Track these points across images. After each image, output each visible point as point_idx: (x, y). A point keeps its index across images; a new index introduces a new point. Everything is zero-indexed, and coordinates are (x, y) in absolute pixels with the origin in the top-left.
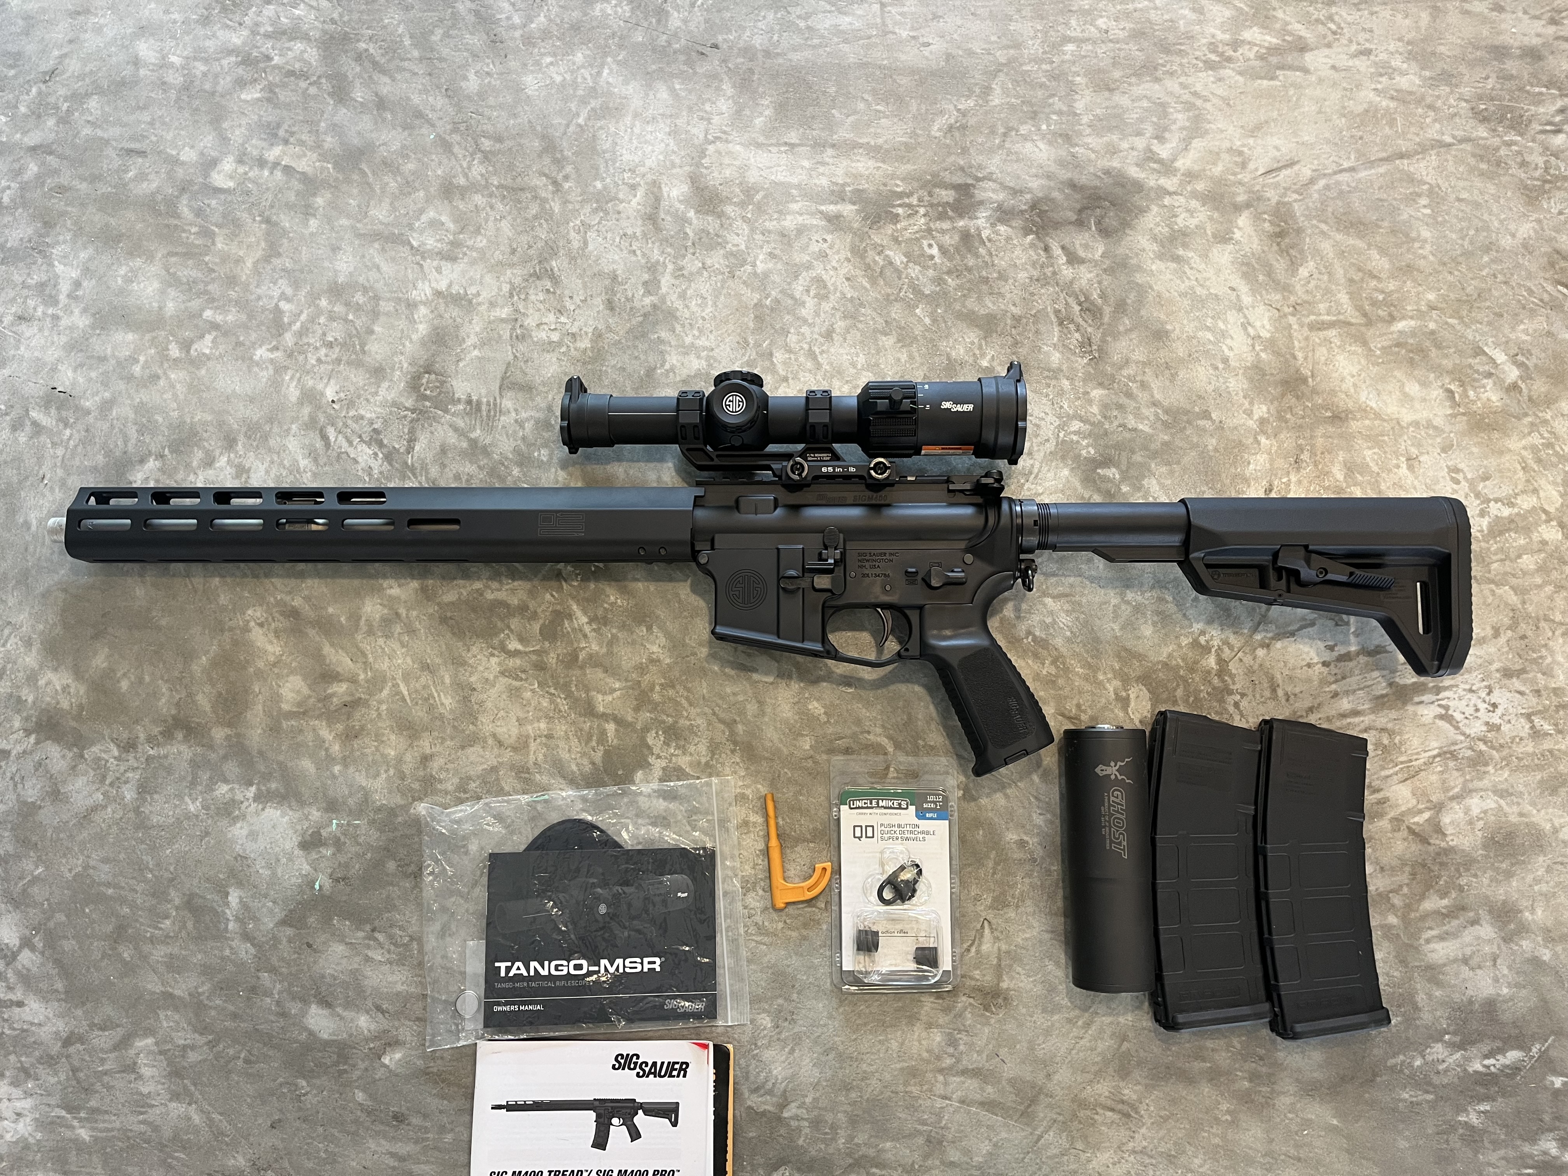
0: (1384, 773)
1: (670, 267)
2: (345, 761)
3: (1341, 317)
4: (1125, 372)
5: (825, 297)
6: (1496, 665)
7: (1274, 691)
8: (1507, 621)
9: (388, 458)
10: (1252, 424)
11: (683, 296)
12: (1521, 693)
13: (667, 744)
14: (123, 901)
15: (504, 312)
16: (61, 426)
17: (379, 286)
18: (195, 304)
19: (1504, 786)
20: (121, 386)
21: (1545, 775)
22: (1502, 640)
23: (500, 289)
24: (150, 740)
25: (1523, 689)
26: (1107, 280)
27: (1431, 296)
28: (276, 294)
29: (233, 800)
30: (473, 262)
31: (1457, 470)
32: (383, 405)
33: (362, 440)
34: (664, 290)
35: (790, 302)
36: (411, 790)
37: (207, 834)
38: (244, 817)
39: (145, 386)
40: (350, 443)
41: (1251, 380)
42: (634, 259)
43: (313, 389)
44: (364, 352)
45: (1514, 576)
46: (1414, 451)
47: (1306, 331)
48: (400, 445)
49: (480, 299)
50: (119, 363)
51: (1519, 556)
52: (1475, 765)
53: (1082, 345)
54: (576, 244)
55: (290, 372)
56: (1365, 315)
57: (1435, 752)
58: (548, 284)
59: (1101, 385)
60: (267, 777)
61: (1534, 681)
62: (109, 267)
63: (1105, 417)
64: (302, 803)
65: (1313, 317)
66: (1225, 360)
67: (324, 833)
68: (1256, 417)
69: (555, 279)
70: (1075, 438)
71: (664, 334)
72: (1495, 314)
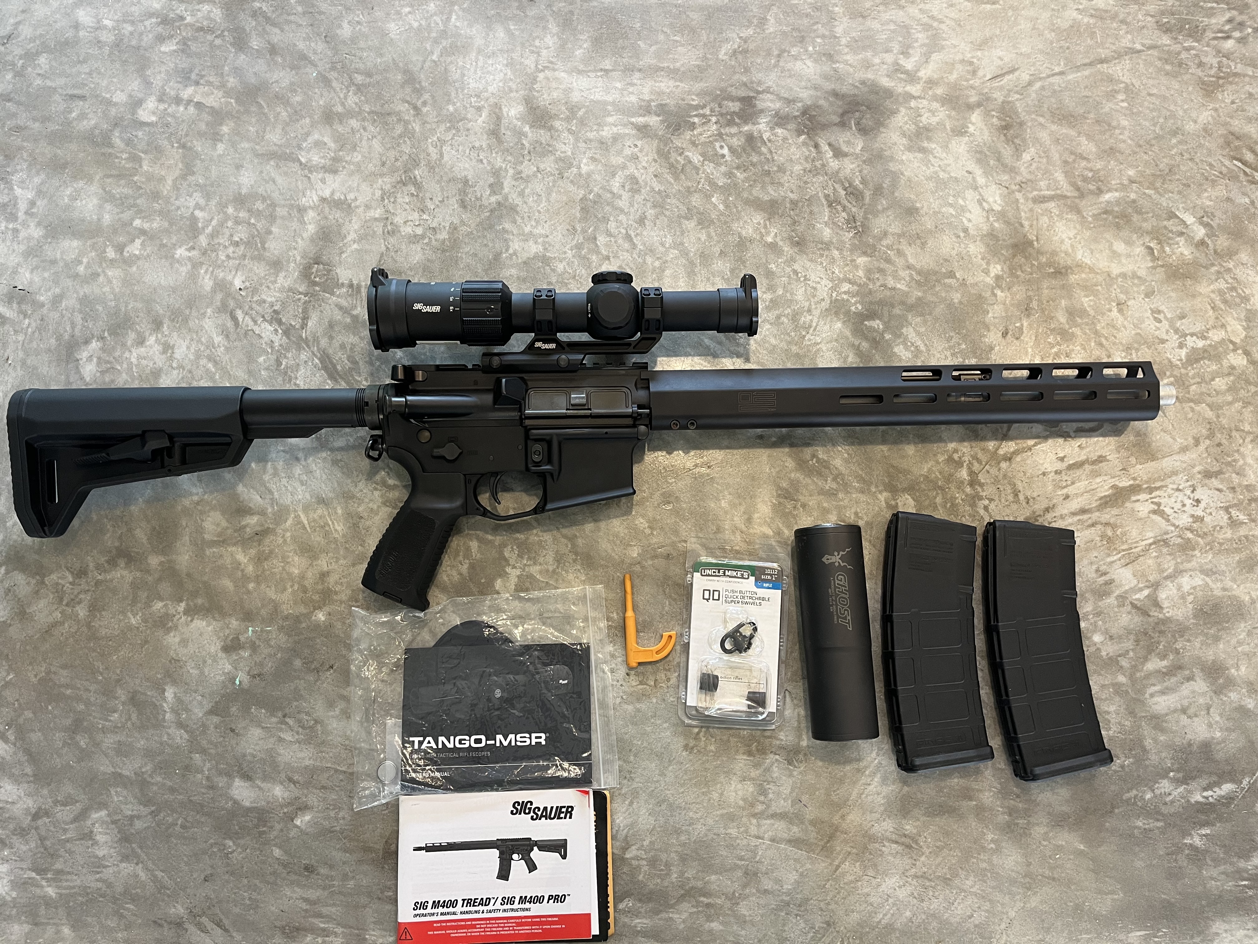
0: (1109, 560)
1: (511, 172)
2: (258, 579)
3: (1058, 192)
4: (884, 243)
5: (638, 191)
6: (1198, 468)
7: (1016, 496)
8: (1205, 432)
9: (286, 333)
10: (989, 280)
11: (522, 194)
12: (1218, 490)
13: (520, 556)
14: (79, 699)
15: (378, 213)
16: (21, 317)
17: (276, 195)
18: (126, 216)
19: (1209, 567)
20: (69, 283)
21: (1243, 555)
22: (1202, 447)
23: (373, 194)
24: (98, 567)
25: (1221, 487)
26: (867, 169)
27: (1131, 172)
28: (192, 204)
29: (167, 614)
30: (351, 174)
31: (1159, 312)
32: (281, 290)
33: (265, 320)
34: (506, 190)
35: (609, 195)
36: (312, 601)
37: (146, 642)
38: (176, 627)
39: (88, 283)
40: (255, 322)
41: (988, 246)
42: (481, 166)
43: (223, 280)
44: (264, 249)
45: (1209, 395)
46: (1123, 297)
47: (1030, 204)
48: (296, 323)
49: (358, 203)
50: (67, 265)
51: (1213, 379)
52: (1184, 550)
53: (848, 222)
54: (434, 156)
55: (204, 267)
56: (1078, 189)
57: (1151, 541)
58: (413, 190)
59: (865, 253)
60: (194, 594)
61: (1230, 480)
62: (57, 189)
63: (869, 279)
64: (223, 614)
65: (1035, 193)
66: (966, 230)
67: (242, 639)
68: (992, 275)
69: (418, 186)
70: (845, 297)
71: (507, 226)
72: (1184, 185)
